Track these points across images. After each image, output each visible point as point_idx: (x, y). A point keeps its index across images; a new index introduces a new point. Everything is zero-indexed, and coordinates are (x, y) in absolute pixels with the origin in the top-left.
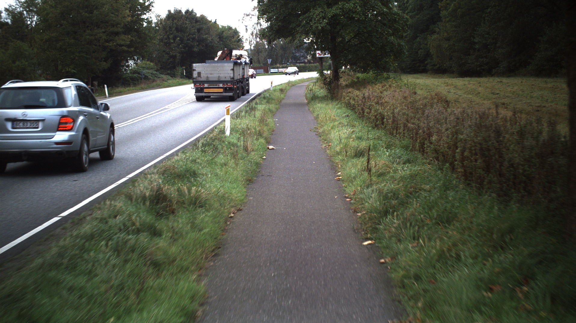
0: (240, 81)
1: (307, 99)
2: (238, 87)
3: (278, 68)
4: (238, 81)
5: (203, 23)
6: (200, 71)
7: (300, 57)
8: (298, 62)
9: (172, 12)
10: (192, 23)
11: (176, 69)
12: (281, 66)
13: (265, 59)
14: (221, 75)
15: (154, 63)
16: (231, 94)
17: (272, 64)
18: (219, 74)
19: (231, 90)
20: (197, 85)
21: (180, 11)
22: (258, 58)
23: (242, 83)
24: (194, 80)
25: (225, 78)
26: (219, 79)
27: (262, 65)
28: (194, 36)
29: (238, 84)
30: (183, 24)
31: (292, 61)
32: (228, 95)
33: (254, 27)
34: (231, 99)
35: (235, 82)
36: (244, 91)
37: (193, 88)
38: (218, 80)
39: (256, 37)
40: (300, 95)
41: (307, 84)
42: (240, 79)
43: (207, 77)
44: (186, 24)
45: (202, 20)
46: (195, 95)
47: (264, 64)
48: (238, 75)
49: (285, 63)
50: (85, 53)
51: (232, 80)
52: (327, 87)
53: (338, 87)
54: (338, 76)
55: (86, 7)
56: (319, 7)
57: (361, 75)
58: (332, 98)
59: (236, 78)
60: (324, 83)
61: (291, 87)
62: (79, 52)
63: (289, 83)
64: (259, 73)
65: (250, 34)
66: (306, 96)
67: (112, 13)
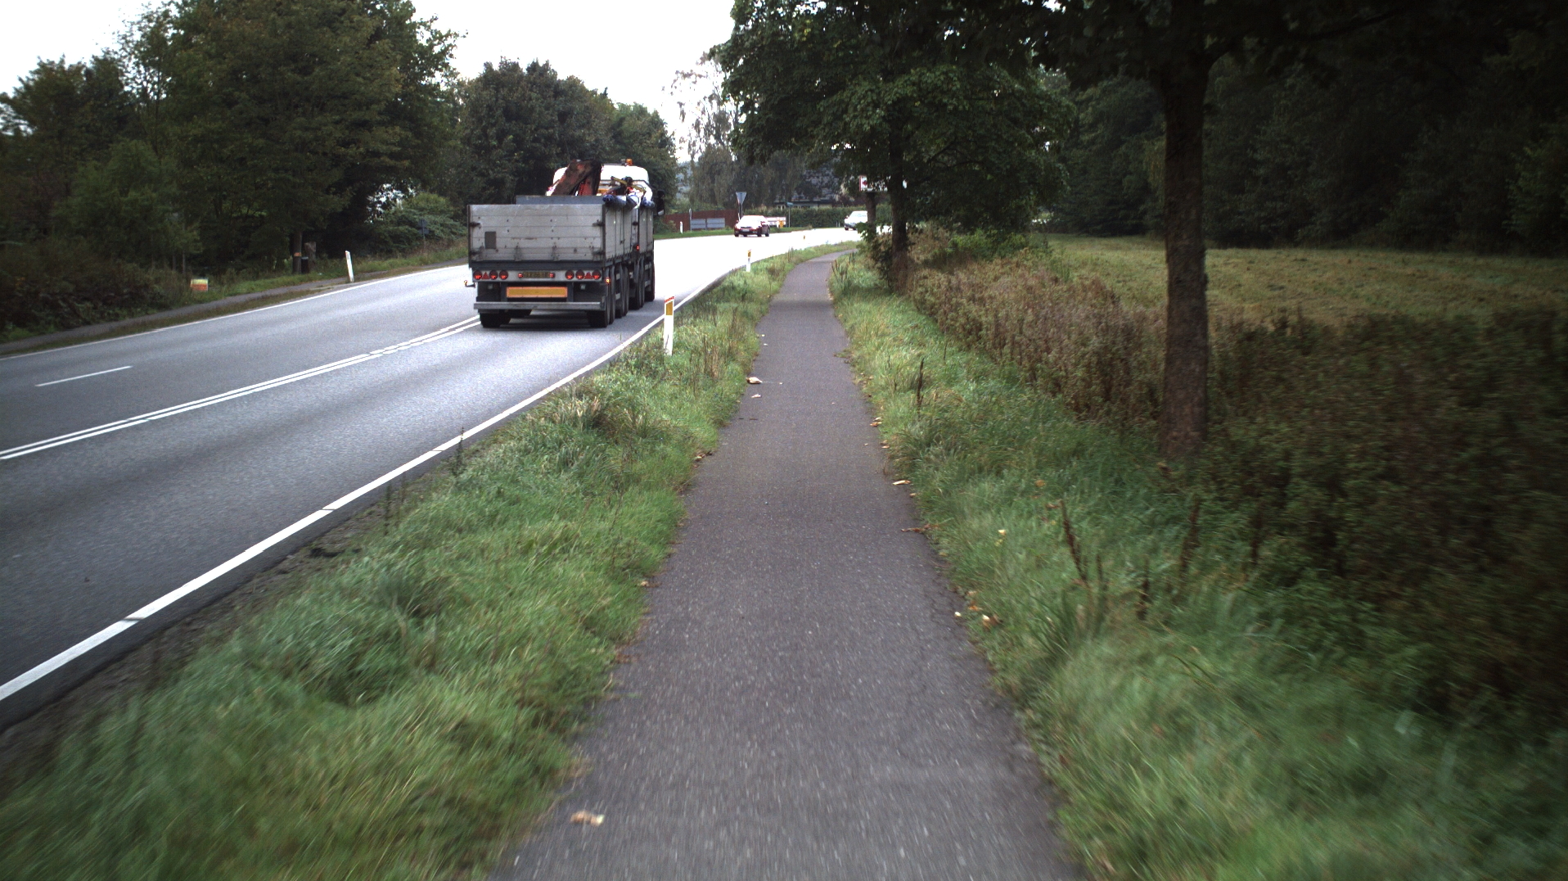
0: (624, 264)
1: (832, 293)
2: (617, 282)
3: (763, 214)
4: (617, 261)
5: (572, 97)
6: (492, 230)
7: (819, 188)
8: (815, 200)
9: (496, 67)
10: (545, 98)
12: (770, 211)
13: (731, 192)
14: (562, 243)
16: (594, 305)
17: (747, 204)
18: (555, 240)
19: (593, 290)
20: (483, 273)
21: (516, 65)
22: (712, 190)
23: (632, 268)
24: (474, 258)
25: (575, 251)
26: (554, 254)
27: (720, 206)
28: (551, 131)
29: (616, 272)
30: (524, 100)
31: (800, 198)
32: (586, 308)
33: (702, 107)
34: (594, 322)
35: (607, 264)
36: (637, 293)
37: (470, 280)
38: (550, 258)
39: (706, 134)
40: (817, 285)
41: (835, 257)
42: (624, 255)
43: (517, 248)
44: (530, 99)
45: (571, 90)
46: (476, 306)
47: (725, 205)
48: (618, 242)
49: (781, 203)
50: (290, 172)
51: (599, 258)
52: (879, 265)
53: (907, 265)
54: (907, 239)
55: (293, 58)
56: (865, 79)
57: (961, 239)
58: (890, 292)
59: (610, 253)
60: (873, 257)
61: (796, 264)
62: (276, 170)
63: (791, 254)
64: (713, 229)
65: (691, 126)
66: (831, 285)
67: (358, 75)
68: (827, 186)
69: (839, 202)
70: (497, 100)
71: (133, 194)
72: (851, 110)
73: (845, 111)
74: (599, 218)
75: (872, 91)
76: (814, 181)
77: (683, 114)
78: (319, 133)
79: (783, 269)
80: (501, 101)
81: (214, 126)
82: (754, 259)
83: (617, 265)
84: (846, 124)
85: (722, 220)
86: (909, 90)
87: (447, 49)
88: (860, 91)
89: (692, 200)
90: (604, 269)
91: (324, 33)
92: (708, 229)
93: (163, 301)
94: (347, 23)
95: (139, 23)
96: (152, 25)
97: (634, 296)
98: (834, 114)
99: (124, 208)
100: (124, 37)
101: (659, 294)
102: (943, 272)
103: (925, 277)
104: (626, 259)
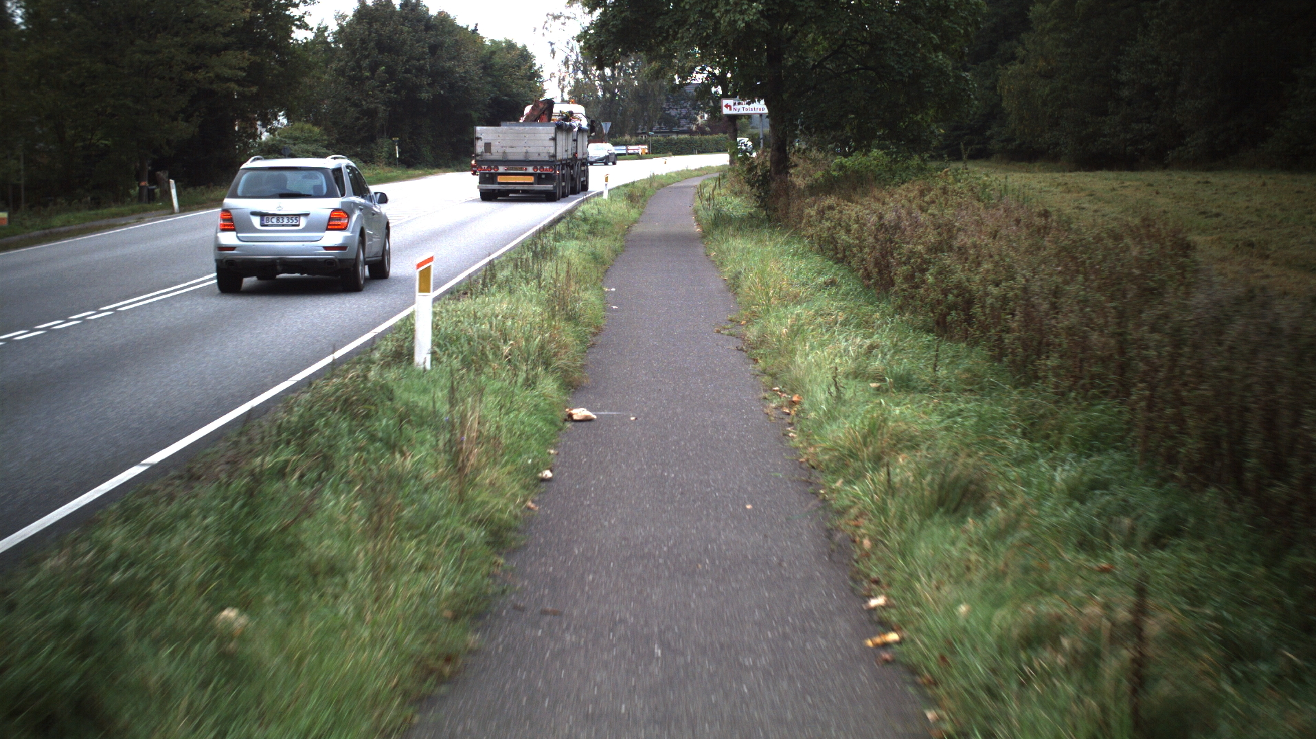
0: (569, 165)
2: (563, 175)
3: (626, 144)
4: (564, 162)
5: (443, 31)
6: (488, 142)
7: (680, 118)
10: (417, 32)
11: (376, 144)
12: (633, 140)
13: (597, 122)
14: (531, 150)
15: (322, 128)
16: (549, 187)
17: (612, 134)
18: (527, 148)
19: (549, 178)
20: (483, 167)
23: (572, 168)
24: (478, 158)
25: (539, 154)
26: (525, 156)
28: (422, 62)
29: (563, 169)
30: (396, 34)
31: (661, 128)
32: (544, 189)
34: (550, 197)
35: (558, 164)
36: (576, 185)
38: (524, 159)
39: (574, 70)
42: (568, 159)
43: (504, 153)
44: (402, 33)
45: (442, 25)
46: (477, 187)
48: (565, 150)
49: (643, 133)
50: (131, 99)
51: (552, 159)
52: (755, 190)
59: (559, 157)
61: (658, 188)
62: (116, 96)
63: (652, 179)
65: (560, 63)
68: (685, 117)
74: (553, 135)
76: (673, 112)
80: (373, 35)
82: (613, 184)
83: (563, 165)
90: (555, 166)
104: (569, 161)
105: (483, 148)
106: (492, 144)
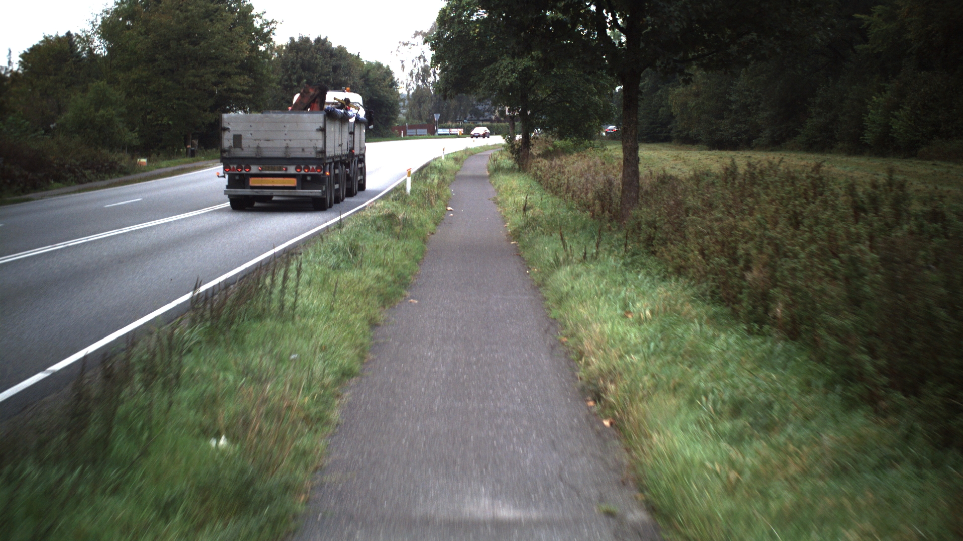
0: (342, 162)
1: (489, 171)
2: (336, 175)
3: (449, 127)
4: (336, 160)
5: (340, 57)
6: (238, 133)
7: (484, 111)
8: (480, 119)
9: (297, 40)
10: (325, 58)
12: (453, 125)
13: (431, 114)
14: (292, 144)
16: (317, 192)
17: (440, 121)
18: (288, 142)
19: (316, 181)
20: (232, 167)
21: (308, 39)
22: (419, 112)
23: (348, 166)
24: (225, 155)
25: (303, 150)
26: (286, 153)
27: (424, 122)
28: (328, 77)
29: (335, 168)
30: (312, 59)
31: (472, 117)
32: (310, 194)
33: (414, 64)
34: (318, 205)
35: (328, 161)
36: (352, 185)
37: (221, 174)
38: (284, 156)
39: (416, 79)
40: (481, 166)
41: (491, 152)
42: (343, 155)
43: (258, 147)
44: (316, 59)
45: (340, 53)
46: (226, 192)
47: (427, 121)
48: (337, 145)
49: (460, 120)
50: (186, 100)
51: (321, 156)
52: (514, 156)
53: (528, 156)
54: (529, 142)
55: (188, 36)
56: (507, 57)
57: (558, 142)
58: (519, 170)
59: (330, 152)
60: (511, 152)
61: (470, 156)
62: (178, 99)
63: (466, 150)
64: (420, 135)
65: (408, 75)
66: (488, 167)
67: (224, 46)
68: (488, 111)
69: (495, 120)
70: (297, 59)
71: (101, 112)
72: (499, 73)
73: (497, 74)
74: (321, 125)
75: (511, 63)
76: (480, 107)
77: (403, 66)
78: (203, 79)
79: (462, 158)
80: (299, 60)
81: (145, 74)
82: (446, 152)
83: (336, 163)
84: (497, 80)
85: (426, 130)
86: (531, 63)
87: (271, 30)
88: (505, 63)
89: (407, 118)
90: (325, 165)
91: (206, 23)
92: (417, 135)
93: (126, 170)
94: (219, 17)
95: (101, 14)
96: (108, 16)
97: (350, 187)
98: (491, 75)
99: (97, 119)
100: (93, 23)
101: (370, 185)
102: (547, 160)
103: (539, 162)
104: (343, 158)
105: (232, 141)
106: (243, 137)
